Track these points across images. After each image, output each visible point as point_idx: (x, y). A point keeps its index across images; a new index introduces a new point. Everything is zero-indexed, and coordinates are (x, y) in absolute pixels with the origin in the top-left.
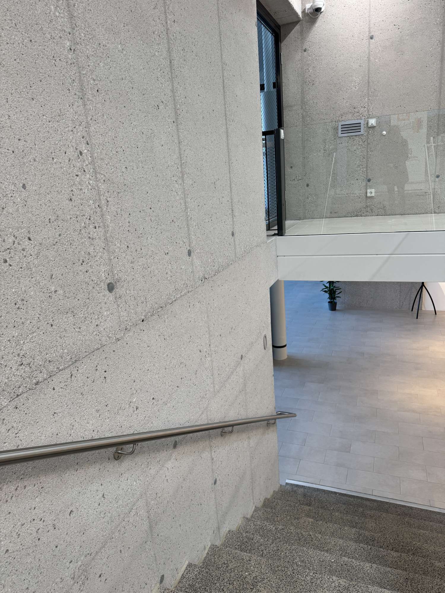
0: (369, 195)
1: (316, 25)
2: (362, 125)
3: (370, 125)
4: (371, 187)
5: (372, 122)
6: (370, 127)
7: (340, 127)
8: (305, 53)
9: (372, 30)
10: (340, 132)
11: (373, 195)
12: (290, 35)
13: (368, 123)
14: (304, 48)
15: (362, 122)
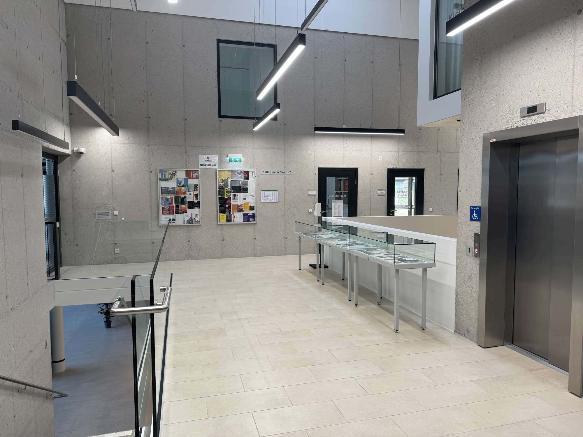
0: (116, 252)
1: (81, 159)
2: (110, 214)
3: (114, 214)
4: (117, 248)
5: (116, 213)
6: (114, 215)
7: (97, 214)
8: (74, 172)
9: (113, 167)
10: (97, 217)
11: (119, 252)
12: (64, 161)
13: (113, 213)
14: (73, 169)
15: (110, 212)
